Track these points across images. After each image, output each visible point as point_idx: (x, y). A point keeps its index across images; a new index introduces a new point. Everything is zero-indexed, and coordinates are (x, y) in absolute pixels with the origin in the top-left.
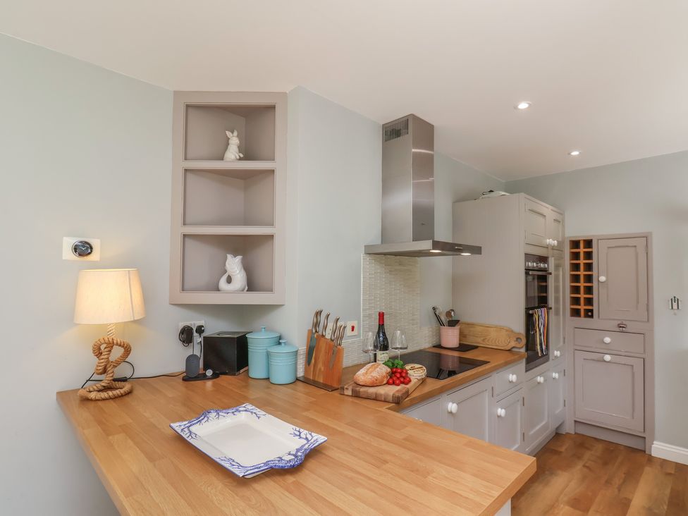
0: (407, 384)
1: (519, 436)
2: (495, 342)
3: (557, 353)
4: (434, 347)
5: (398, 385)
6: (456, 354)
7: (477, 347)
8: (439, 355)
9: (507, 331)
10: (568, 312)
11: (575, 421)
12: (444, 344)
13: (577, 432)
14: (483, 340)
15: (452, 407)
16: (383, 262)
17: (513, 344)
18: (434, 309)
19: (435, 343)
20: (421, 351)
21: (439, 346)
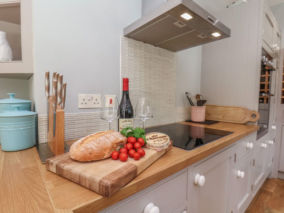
0: (137, 159)
1: (249, 188)
2: (233, 118)
3: (274, 127)
4: (186, 121)
5: (124, 160)
6: (202, 126)
7: (218, 122)
8: (189, 127)
9: (243, 109)
10: (280, 100)
11: (279, 171)
12: (194, 119)
13: (279, 177)
14: (223, 117)
15: (200, 179)
16: (143, 48)
17: (248, 119)
18: (187, 93)
19: (187, 119)
20: (175, 124)
21: (190, 121)
